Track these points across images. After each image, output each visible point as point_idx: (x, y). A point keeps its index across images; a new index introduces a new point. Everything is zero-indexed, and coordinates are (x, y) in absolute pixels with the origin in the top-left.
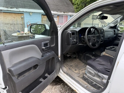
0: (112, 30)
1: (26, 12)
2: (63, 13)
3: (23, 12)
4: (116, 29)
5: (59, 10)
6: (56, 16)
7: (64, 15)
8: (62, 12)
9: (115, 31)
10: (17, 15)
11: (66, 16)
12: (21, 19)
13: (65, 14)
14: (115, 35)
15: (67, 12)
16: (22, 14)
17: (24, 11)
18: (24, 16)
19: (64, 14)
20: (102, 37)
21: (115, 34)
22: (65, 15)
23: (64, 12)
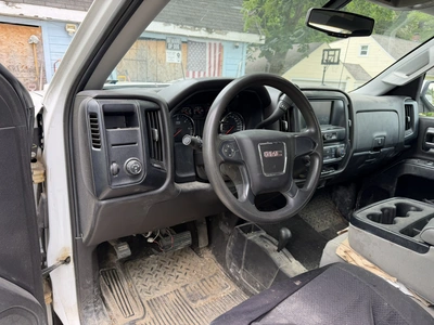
0: (397, 103)
1: (49, 20)
2: (203, 33)
3: (36, 18)
4: (414, 99)
5: (187, 19)
6: (178, 41)
7: (207, 42)
8: (200, 27)
9: (409, 109)
10: (11, 29)
11: (218, 43)
12: (28, 47)
13: (215, 35)
14: (410, 133)
15: (220, 29)
16: (33, 29)
17: (40, 16)
18: (41, 39)
19: (210, 36)
20: (340, 140)
21: (408, 125)
22: (213, 42)
23: (209, 30)
